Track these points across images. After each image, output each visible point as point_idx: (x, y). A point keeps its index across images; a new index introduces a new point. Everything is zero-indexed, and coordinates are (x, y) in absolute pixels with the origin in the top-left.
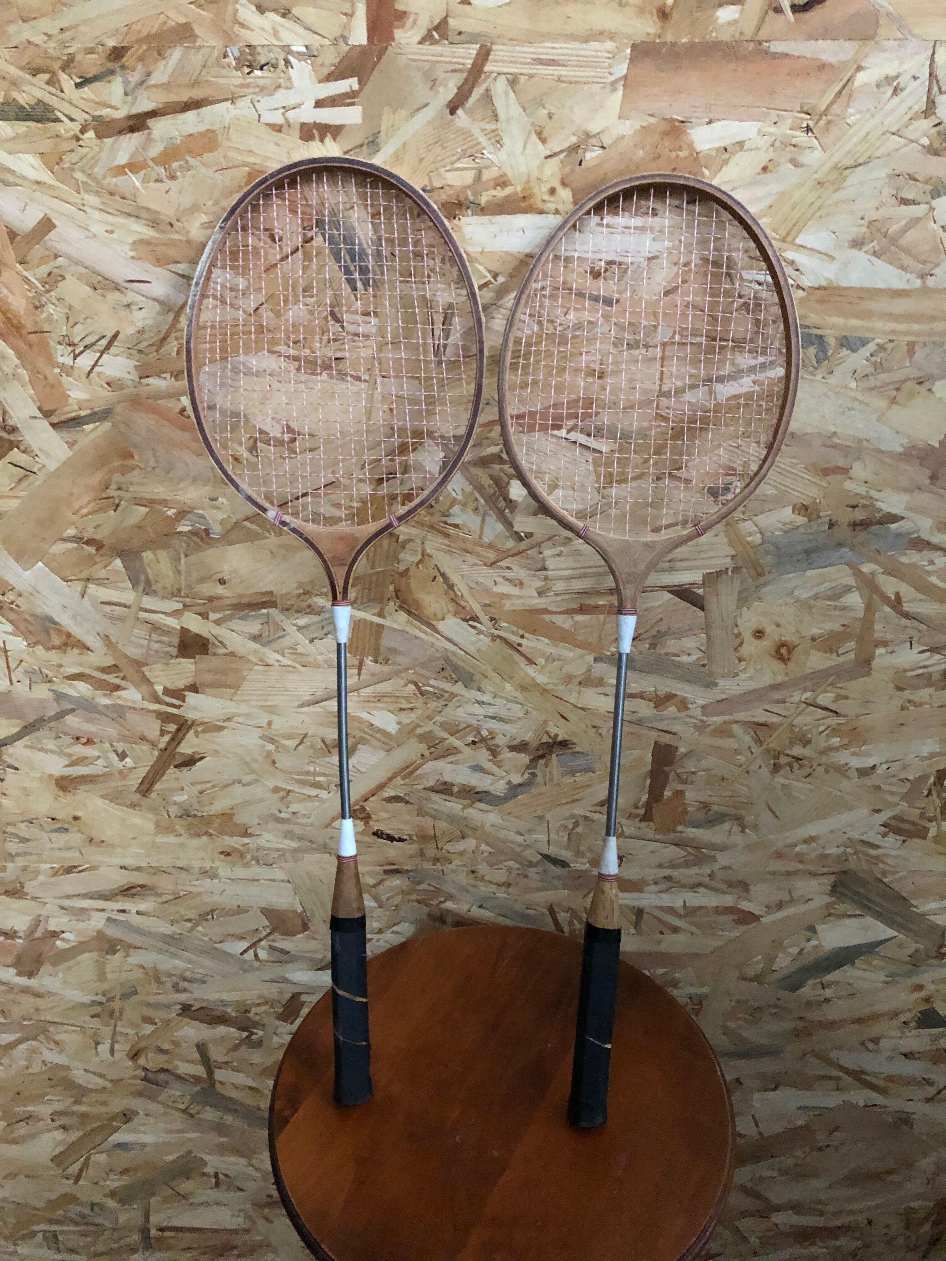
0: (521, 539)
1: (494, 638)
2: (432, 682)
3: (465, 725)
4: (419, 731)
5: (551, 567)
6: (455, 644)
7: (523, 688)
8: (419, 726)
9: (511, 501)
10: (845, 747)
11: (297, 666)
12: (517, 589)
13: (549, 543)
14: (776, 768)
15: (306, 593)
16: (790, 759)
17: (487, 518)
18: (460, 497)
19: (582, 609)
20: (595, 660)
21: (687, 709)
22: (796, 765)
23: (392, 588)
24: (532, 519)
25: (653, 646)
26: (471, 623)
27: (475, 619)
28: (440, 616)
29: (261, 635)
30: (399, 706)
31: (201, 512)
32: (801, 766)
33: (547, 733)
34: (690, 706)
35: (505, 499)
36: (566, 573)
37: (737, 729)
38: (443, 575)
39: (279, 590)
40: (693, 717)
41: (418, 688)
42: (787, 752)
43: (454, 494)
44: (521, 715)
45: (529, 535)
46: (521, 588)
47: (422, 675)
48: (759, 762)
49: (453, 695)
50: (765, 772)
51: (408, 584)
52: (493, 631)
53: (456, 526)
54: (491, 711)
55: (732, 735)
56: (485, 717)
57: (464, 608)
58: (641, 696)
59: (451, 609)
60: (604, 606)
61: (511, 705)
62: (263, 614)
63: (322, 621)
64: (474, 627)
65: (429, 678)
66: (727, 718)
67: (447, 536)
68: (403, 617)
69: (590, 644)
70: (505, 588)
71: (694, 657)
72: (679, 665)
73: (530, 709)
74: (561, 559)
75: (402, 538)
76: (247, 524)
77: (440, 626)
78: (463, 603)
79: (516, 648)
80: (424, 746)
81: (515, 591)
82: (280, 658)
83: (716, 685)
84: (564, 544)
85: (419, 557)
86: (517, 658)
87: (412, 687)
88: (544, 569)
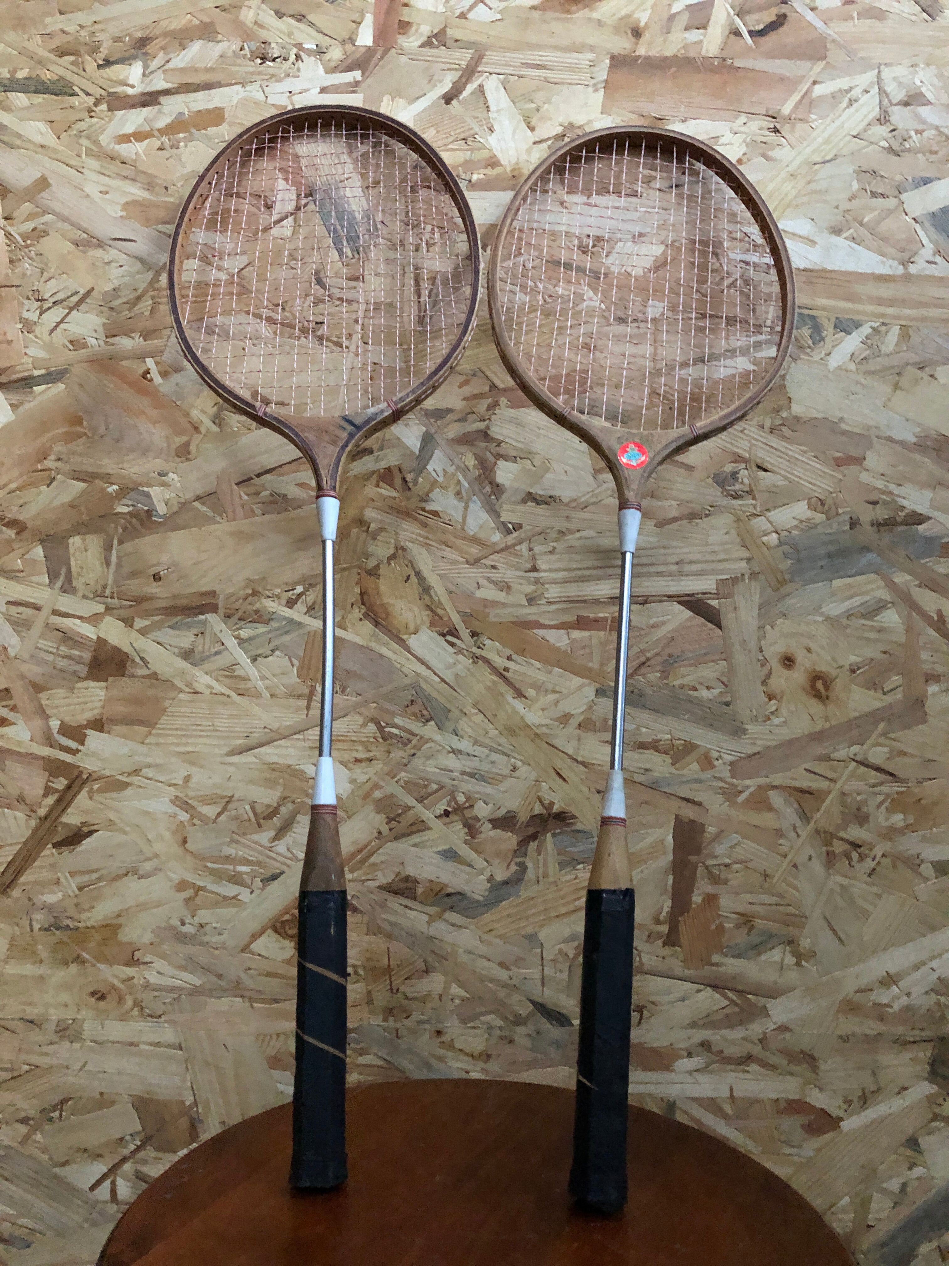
0: (509, 532)
1: (476, 658)
2: (398, 720)
3: (435, 786)
4: (377, 794)
5: (543, 567)
6: (428, 667)
7: (511, 731)
8: (376, 786)
9: (498, 486)
10: (910, 828)
11: (233, 694)
12: (504, 594)
13: (541, 538)
14: (830, 859)
15: (255, 593)
16: (847, 846)
17: (471, 505)
18: (440, 479)
19: (581, 623)
20: (597, 691)
21: (713, 767)
22: (855, 856)
23: (357, 590)
24: (521, 508)
25: (665, 675)
26: (449, 638)
27: (454, 632)
28: (412, 627)
29: (192, 651)
30: (355, 755)
31: (146, 489)
32: (862, 858)
33: (540, 799)
34: (716, 763)
35: (491, 483)
36: (560, 575)
37: (776, 799)
38: (418, 574)
39: (224, 590)
40: (720, 779)
41: (381, 729)
42: (842, 834)
43: (434, 474)
44: (506, 771)
45: (517, 527)
46: (507, 593)
47: (387, 711)
48: (809, 850)
49: (423, 740)
50: (817, 867)
51: (377, 587)
52: (475, 650)
53: (436, 514)
54: (470, 765)
55: (770, 808)
56: (463, 773)
57: (441, 618)
58: (654, 746)
59: (427, 620)
60: (606, 619)
61: (495, 757)
62: (200, 622)
63: (270, 632)
64: (452, 644)
65: (393, 714)
66: (762, 781)
67: (425, 525)
68: (368, 626)
69: (590, 670)
70: (489, 593)
71: (716, 692)
72: (698, 703)
73: (519, 764)
74: (553, 557)
75: (373, 526)
76: (197, 504)
77: (413, 642)
78: (440, 612)
79: (502, 674)
80: (382, 817)
81: (501, 596)
82: (214, 684)
83: (745, 731)
84: (556, 540)
85: (392, 551)
86: (503, 688)
87: (372, 727)
88: (534, 569)
